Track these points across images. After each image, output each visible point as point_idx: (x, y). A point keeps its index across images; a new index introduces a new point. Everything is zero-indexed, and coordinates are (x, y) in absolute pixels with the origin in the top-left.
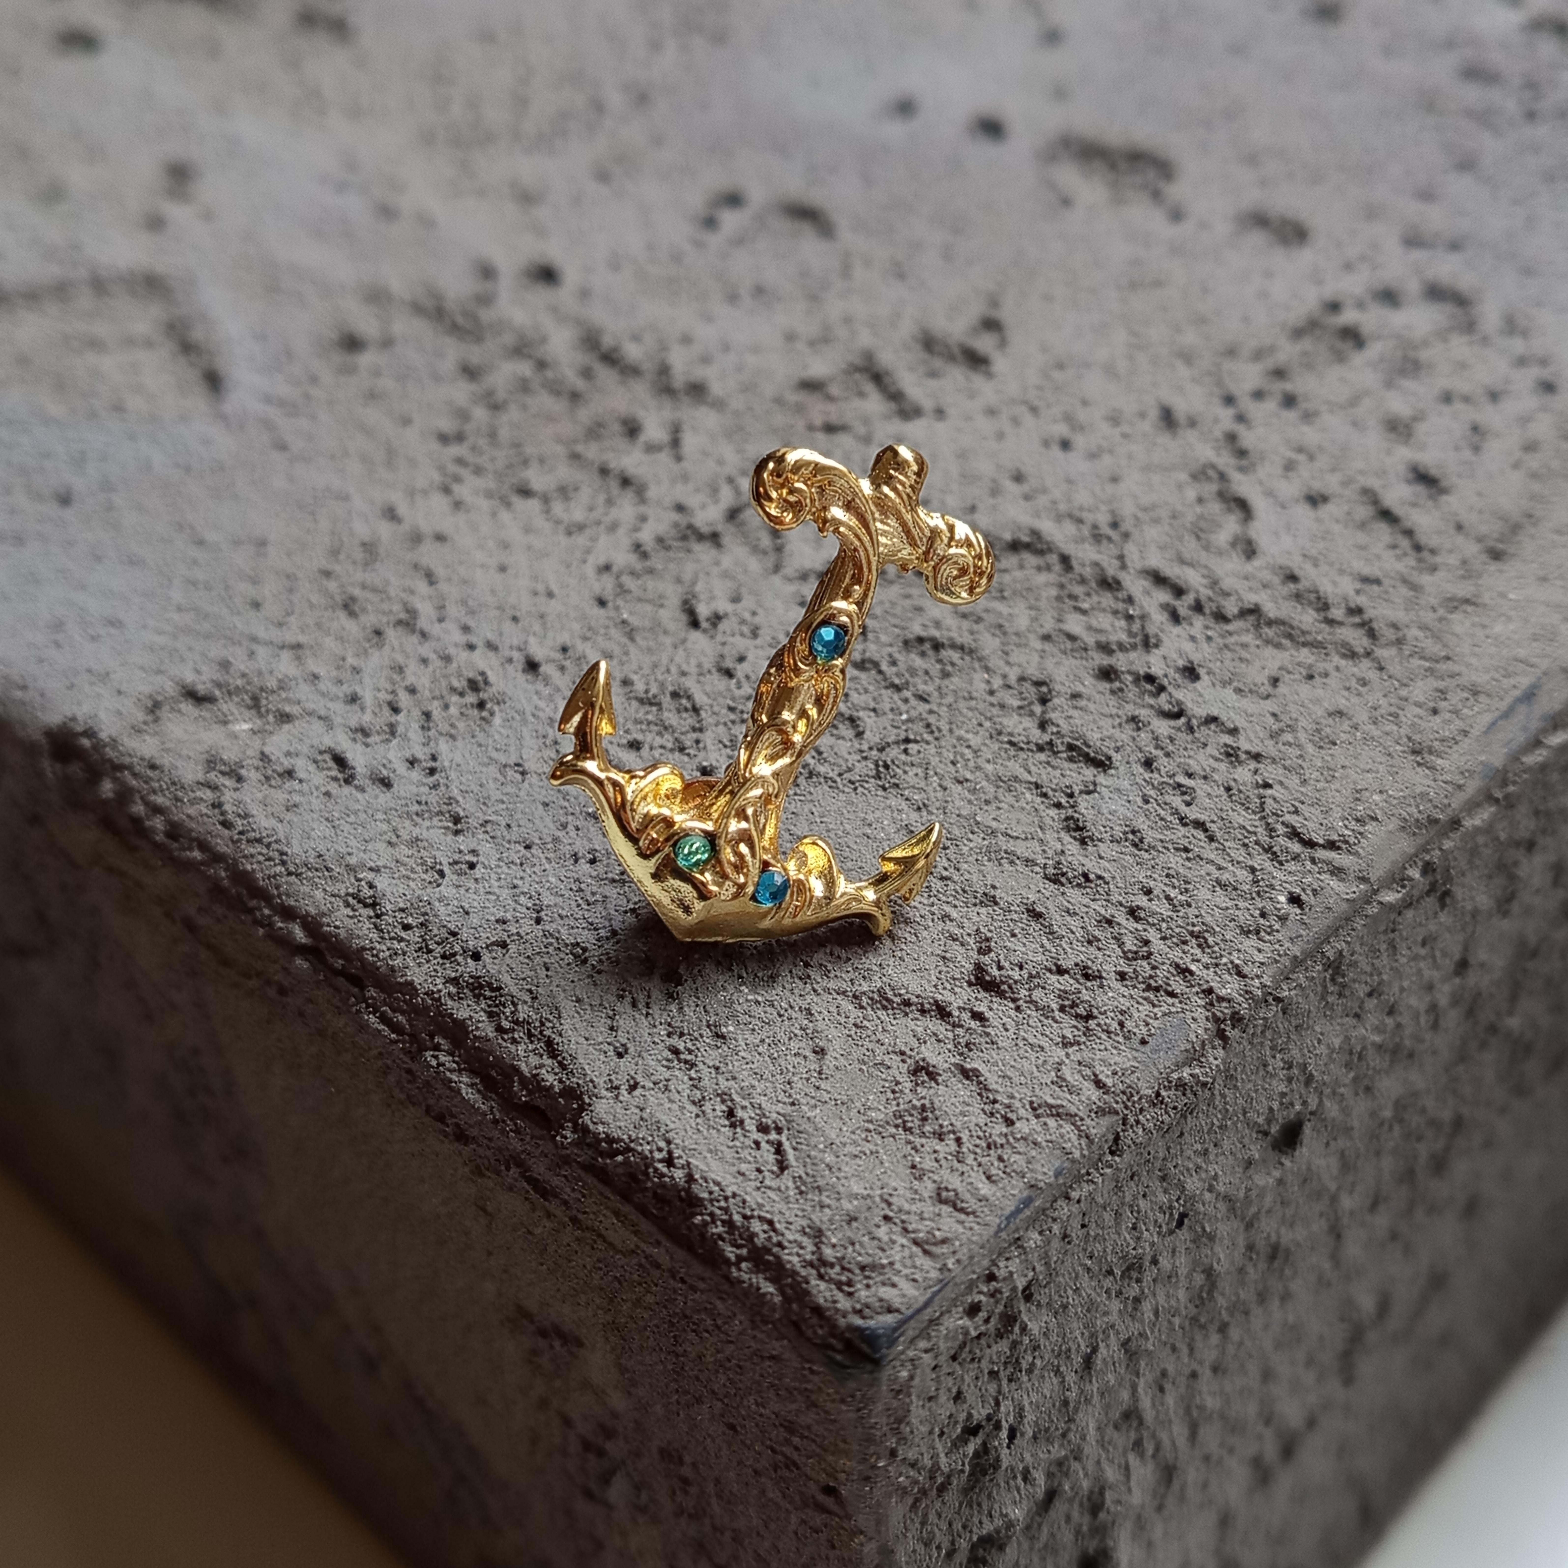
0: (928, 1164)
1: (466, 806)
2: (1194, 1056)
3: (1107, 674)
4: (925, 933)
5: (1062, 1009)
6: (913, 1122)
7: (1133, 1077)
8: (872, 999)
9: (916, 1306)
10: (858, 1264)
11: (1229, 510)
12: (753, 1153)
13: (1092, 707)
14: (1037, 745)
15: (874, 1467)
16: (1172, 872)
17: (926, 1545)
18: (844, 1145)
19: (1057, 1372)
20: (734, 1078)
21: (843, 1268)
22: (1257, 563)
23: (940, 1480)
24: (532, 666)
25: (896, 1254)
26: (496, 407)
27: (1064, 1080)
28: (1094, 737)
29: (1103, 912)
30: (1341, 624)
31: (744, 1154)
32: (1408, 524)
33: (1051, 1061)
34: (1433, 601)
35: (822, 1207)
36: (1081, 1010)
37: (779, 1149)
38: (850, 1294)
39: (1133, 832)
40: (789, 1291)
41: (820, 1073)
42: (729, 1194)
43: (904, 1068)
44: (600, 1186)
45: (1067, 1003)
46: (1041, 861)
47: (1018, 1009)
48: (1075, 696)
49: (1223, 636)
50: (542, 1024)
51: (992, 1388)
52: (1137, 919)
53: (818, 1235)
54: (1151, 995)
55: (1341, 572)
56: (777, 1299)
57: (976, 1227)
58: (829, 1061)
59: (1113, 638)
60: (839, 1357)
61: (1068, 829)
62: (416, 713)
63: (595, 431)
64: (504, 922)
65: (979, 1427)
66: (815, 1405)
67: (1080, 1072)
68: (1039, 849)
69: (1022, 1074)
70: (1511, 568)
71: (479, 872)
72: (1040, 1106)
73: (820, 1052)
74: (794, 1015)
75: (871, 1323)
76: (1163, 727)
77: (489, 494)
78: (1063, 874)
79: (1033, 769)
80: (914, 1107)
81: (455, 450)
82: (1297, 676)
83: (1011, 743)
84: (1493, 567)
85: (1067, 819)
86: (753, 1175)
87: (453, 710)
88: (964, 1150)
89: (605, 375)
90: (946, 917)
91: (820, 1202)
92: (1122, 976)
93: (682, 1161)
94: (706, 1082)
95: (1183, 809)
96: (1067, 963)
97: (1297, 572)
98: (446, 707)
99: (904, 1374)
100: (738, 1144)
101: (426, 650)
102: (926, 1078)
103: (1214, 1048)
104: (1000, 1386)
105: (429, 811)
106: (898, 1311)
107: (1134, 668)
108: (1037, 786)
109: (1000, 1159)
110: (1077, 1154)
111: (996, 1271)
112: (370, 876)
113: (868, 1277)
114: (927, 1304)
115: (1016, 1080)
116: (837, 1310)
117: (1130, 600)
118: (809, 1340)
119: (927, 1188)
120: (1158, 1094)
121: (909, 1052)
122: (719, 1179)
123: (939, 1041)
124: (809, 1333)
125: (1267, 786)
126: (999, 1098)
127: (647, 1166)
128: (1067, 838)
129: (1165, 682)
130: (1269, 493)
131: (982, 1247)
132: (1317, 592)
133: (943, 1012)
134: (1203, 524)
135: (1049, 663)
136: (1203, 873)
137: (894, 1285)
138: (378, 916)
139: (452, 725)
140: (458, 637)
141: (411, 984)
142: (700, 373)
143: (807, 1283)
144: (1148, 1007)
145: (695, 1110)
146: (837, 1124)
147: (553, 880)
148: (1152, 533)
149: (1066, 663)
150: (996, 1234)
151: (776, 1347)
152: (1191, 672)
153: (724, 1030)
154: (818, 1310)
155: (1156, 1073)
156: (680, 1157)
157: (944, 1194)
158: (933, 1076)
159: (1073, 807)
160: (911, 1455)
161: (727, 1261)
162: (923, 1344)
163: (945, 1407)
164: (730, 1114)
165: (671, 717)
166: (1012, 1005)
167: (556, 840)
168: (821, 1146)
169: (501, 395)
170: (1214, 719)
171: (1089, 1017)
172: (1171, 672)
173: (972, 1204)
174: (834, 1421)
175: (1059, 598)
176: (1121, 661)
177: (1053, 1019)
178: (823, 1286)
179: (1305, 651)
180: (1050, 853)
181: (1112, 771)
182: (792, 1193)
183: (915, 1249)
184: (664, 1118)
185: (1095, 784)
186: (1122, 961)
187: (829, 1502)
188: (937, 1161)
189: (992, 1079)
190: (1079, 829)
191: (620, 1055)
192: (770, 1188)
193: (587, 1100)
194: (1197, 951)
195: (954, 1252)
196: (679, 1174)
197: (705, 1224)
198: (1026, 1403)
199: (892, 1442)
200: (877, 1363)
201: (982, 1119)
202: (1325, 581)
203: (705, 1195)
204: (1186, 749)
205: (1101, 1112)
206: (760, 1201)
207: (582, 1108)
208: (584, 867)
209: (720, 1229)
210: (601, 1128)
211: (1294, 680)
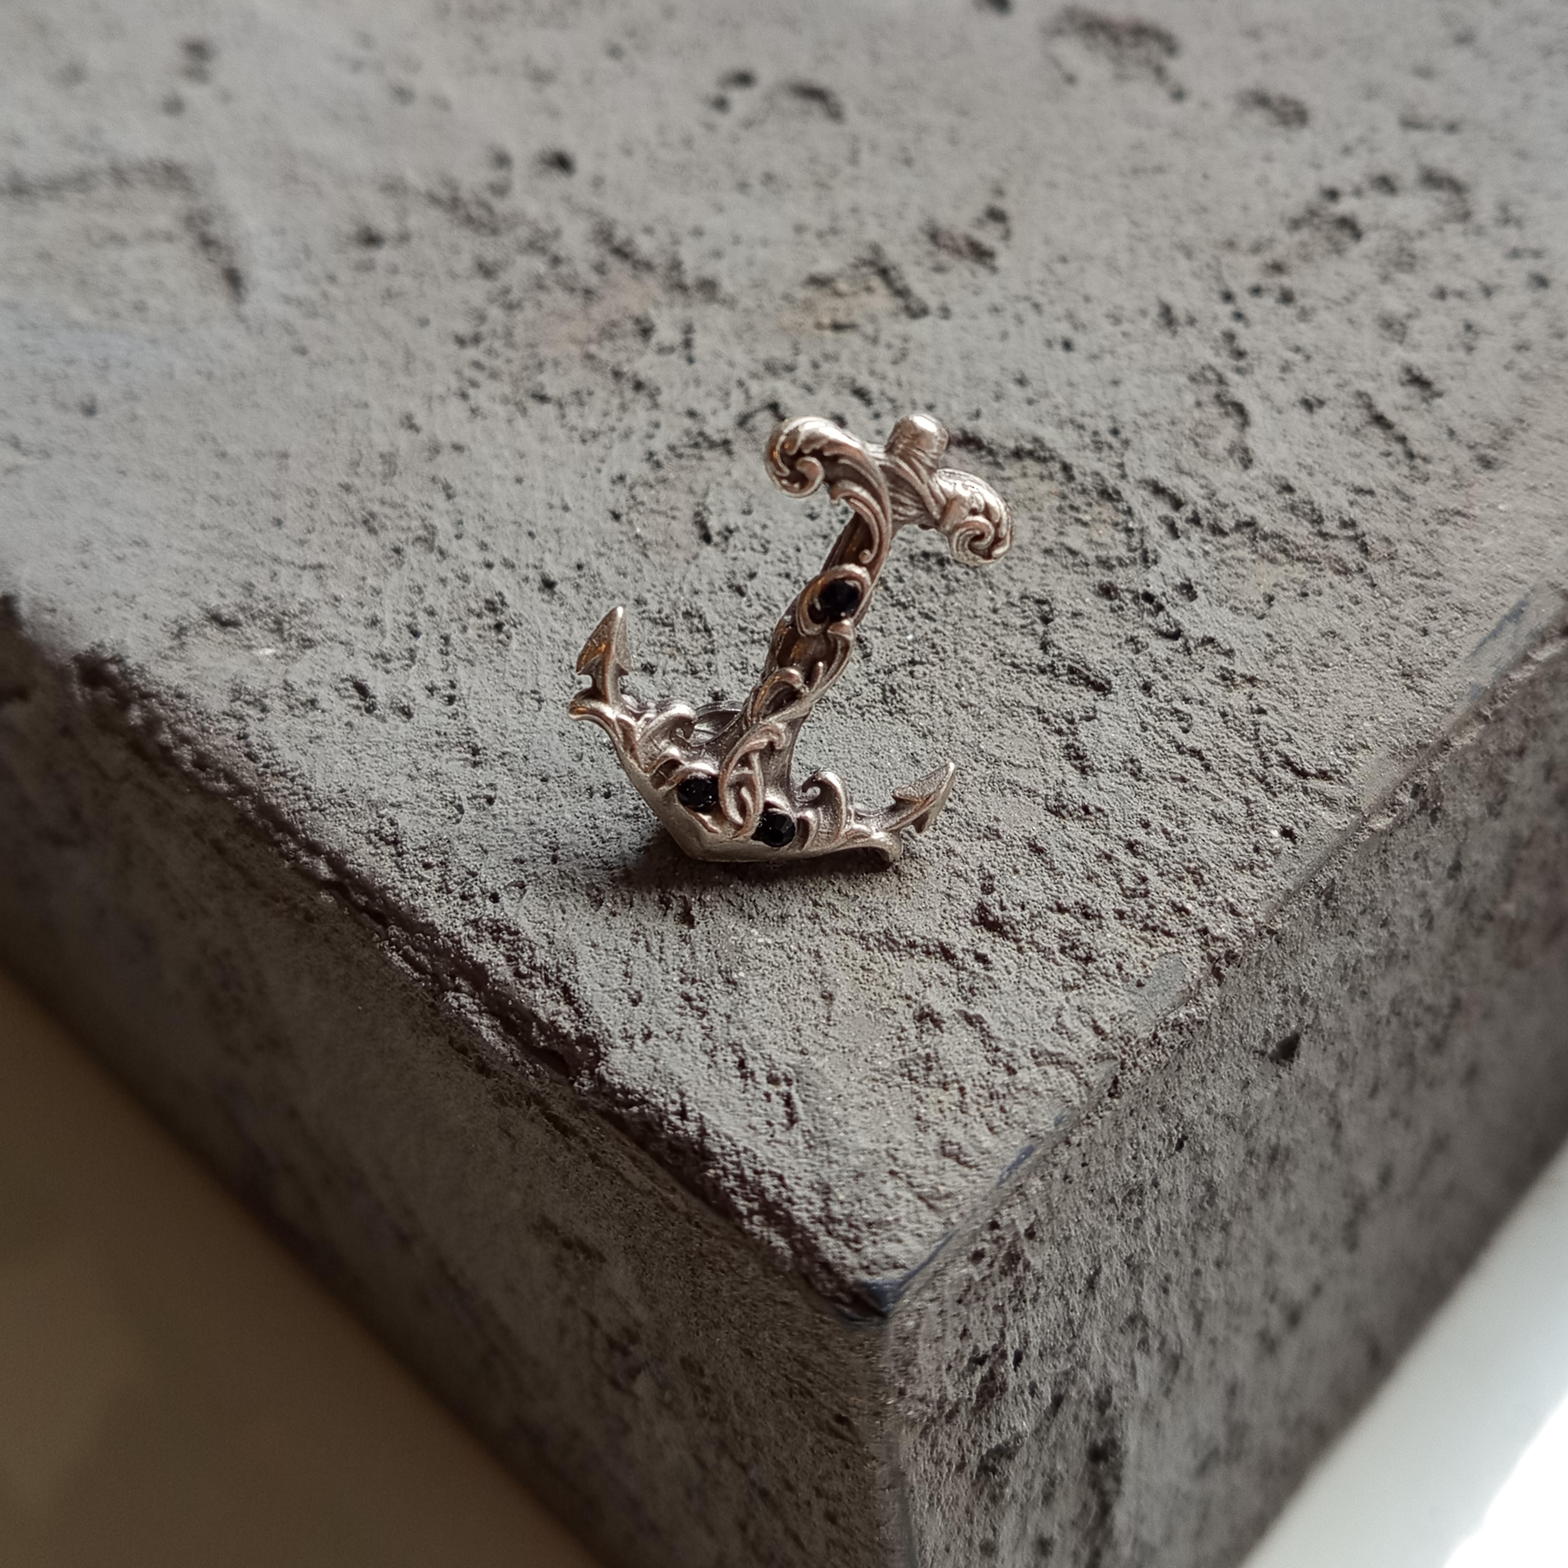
0: (933, 1115)
1: (484, 737)
2: (1191, 996)
3: (1107, 591)
4: (930, 869)
5: (1063, 950)
6: (919, 1071)
7: (1131, 1023)
8: (878, 940)
9: (921, 1261)
10: (864, 1220)
11: (1227, 414)
12: (764, 1105)
13: (1092, 626)
14: (1039, 667)
15: (884, 1405)
16: (1169, 804)
17: (936, 1464)
18: (852, 1096)
19: (1062, 1296)
20: (745, 1028)
21: (851, 1226)
22: (1253, 472)
23: (947, 1409)
24: (548, 585)
25: (902, 1210)
26: (511, 307)
27: (1064, 1027)
28: (1093, 659)
29: (1102, 847)
30: (1335, 537)
31: (755, 1107)
32: (1401, 430)
33: (1051, 1006)
34: (1426, 514)
35: (830, 1162)
36: (1081, 953)
37: (788, 1101)
38: (857, 1251)
39: (1132, 761)
40: (799, 1246)
41: (828, 1019)
42: (741, 1149)
43: (910, 1013)
44: (617, 1133)
45: (1067, 944)
46: (1042, 791)
47: (1020, 950)
48: (1075, 615)
49: (1219, 550)
50: (559, 970)
51: (998, 1321)
52: (1135, 854)
53: (826, 1191)
54: (1148, 935)
55: (1336, 482)
56: (788, 1253)
57: (979, 1180)
58: (838, 1007)
59: (1113, 553)
60: (847, 1310)
61: (1068, 757)
62: (435, 636)
63: (608, 332)
64: (522, 862)
65: (985, 1357)
66: (826, 1348)
67: (1079, 1017)
68: (1040, 779)
69: (1024, 1021)
70: (1502, 477)
71: (497, 807)
72: (1040, 1054)
73: (828, 997)
74: (803, 958)
75: (878, 1279)
76: (1160, 648)
77: (505, 400)
78: (1064, 807)
79: (1035, 692)
80: (919, 1056)
81: (472, 353)
82: (1292, 593)
83: (1014, 665)
84: (1484, 475)
85: (1068, 747)
86: (764, 1128)
87: (471, 633)
88: (968, 1100)
89: (618, 269)
90: (950, 852)
91: (828, 1157)
92: (1121, 915)
93: (695, 1114)
94: (718, 1032)
95: (1181, 737)
96: (1067, 902)
97: (1292, 482)
98: (465, 629)
99: (911, 1324)
100: (749, 1096)
101: (444, 569)
102: (931, 1025)
103: (1209, 985)
104: (1005, 1319)
105: (449, 743)
106: (903, 1267)
107: (1133, 586)
108: (1039, 711)
109: (1002, 1110)
110: (1076, 1102)
111: (998, 1219)
112: (392, 812)
113: (875, 1234)
114: (931, 1259)
115: (1018, 1027)
116: (845, 1266)
117: (1129, 512)
118: (818, 1292)
119: (931, 1141)
120: (1155, 1036)
121: (914, 997)
122: (730, 1133)
123: (944, 984)
124: (819, 1286)
125: (1262, 711)
126: (1001, 1046)
127: (662, 1119)
128: (1068, 767)
129: (1163, 601)
130: (1266, 398)
131: (985, 1199)
132: (1312, 503)
133: (947, 954)
134: (1201, 429)
135: (1051, 579)
136: (1199, 805)
137: (899, 1241)
138: (400, 855)
139: (470, 649)
140: (476, 555)
141: (432, 924)
142: (710, 270)
143: (816, 1239)
144: (1145, 947)
145: (706, 1059)
146: (845, 1073)
147: (568, 816)
148: (1151, 440)
149: (1068, 577)
150: (998, 1186)
151: (788, 1296)
152: (1188, 590)
153: (735, 976)
154: (826, 1266)
155: (1153, 1017)
156: (693, 1110)
157: (948, 1148)
158: (937, 1023)
159: (1073, 734)
160: (920, 1392)
161: (740, 1215)
162: (928, 1295)
163: (952, 1344)
164: (741, 1065)
165: (683, 638)
166: (1014, 946)
167: (572, 773)
168: (829, 1099)
169: (515, 295)
170: (1211, 640)
171: (1088, 959)
172: (1169, 590)
173: (974, 1157)
174: (845, 1364)
175: (1060, 509)
176: (1120, 578)
177: (1054, 961)
178: (831, 1242)
179: (1300, 565)
180: (1052, 783)
181: (1112, 696)
182: (801, 1147)
183: (920, 1204)
184: (677, 1070)
185: (1095, 711)
186: (1120, 898)
187: (842, 1429)
188: (941, 1111)
189: (995, 1027)
190: (1078, 757)
191: (635, 1003)
192: (779, 1142)
193: (603, 1049)
194: (1193, 888)
195: (958, 1207)
196: (692, 1127)
197: (718, 1178)
198: (1031, 1329)
199: (900, 1383)
200: (884, 1316)
201: (985, 1068)
202: (1319, 490)
203: (718, 1150)
204: (1183, 671)
205: (1100, 1058)
206: (771, 1156)
207: (598, 1057)
208: (599, 801)
209: (732, 1183)
210: (616, 1079)
211: (1289, 597)
